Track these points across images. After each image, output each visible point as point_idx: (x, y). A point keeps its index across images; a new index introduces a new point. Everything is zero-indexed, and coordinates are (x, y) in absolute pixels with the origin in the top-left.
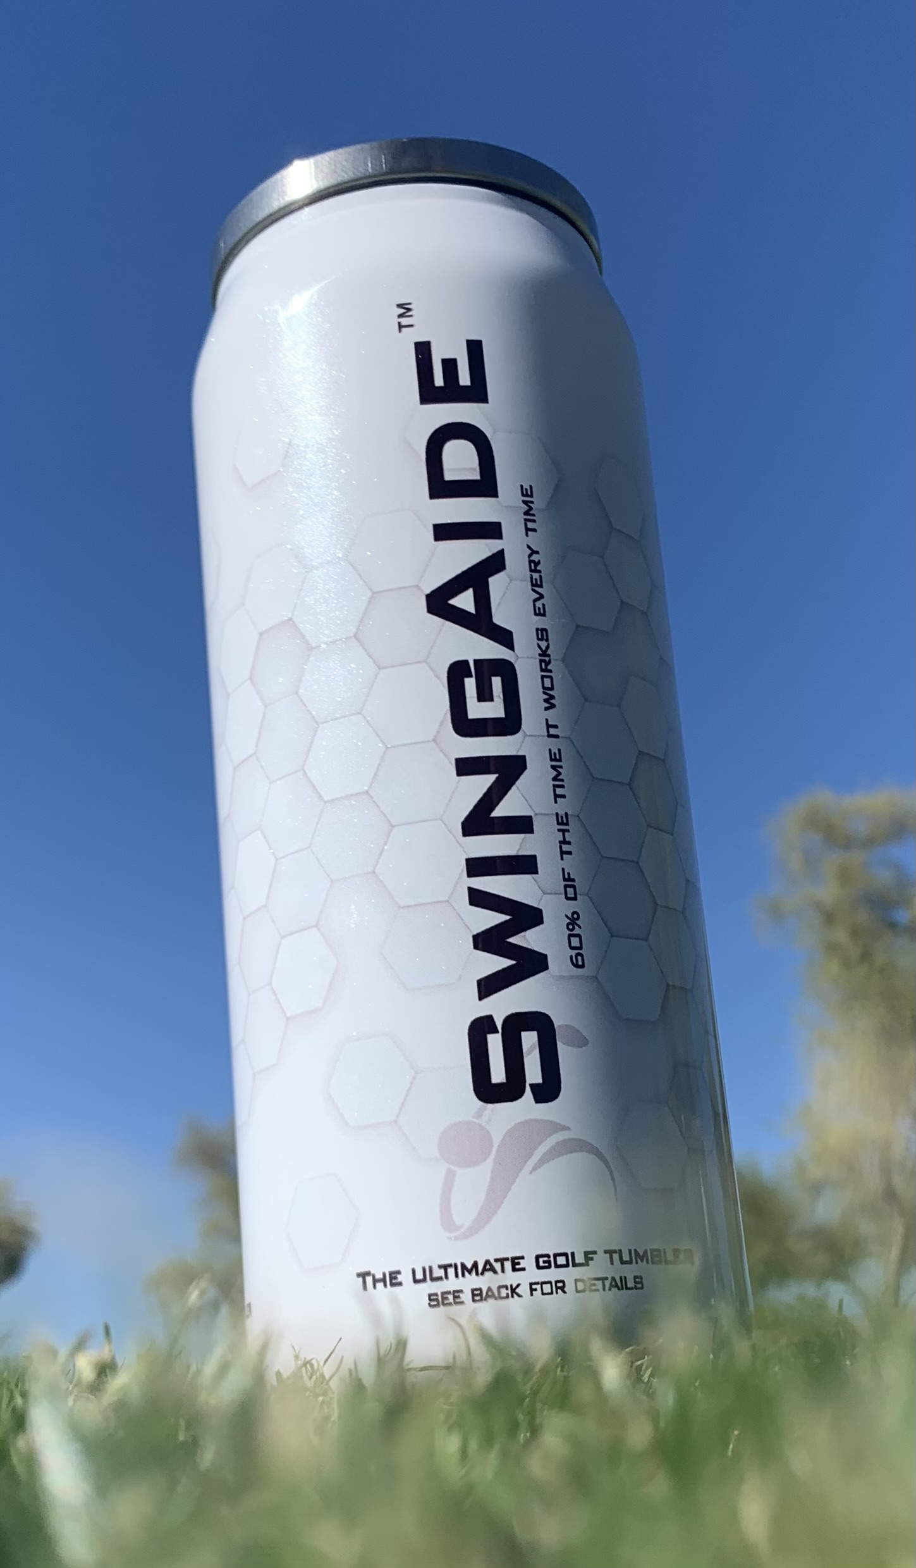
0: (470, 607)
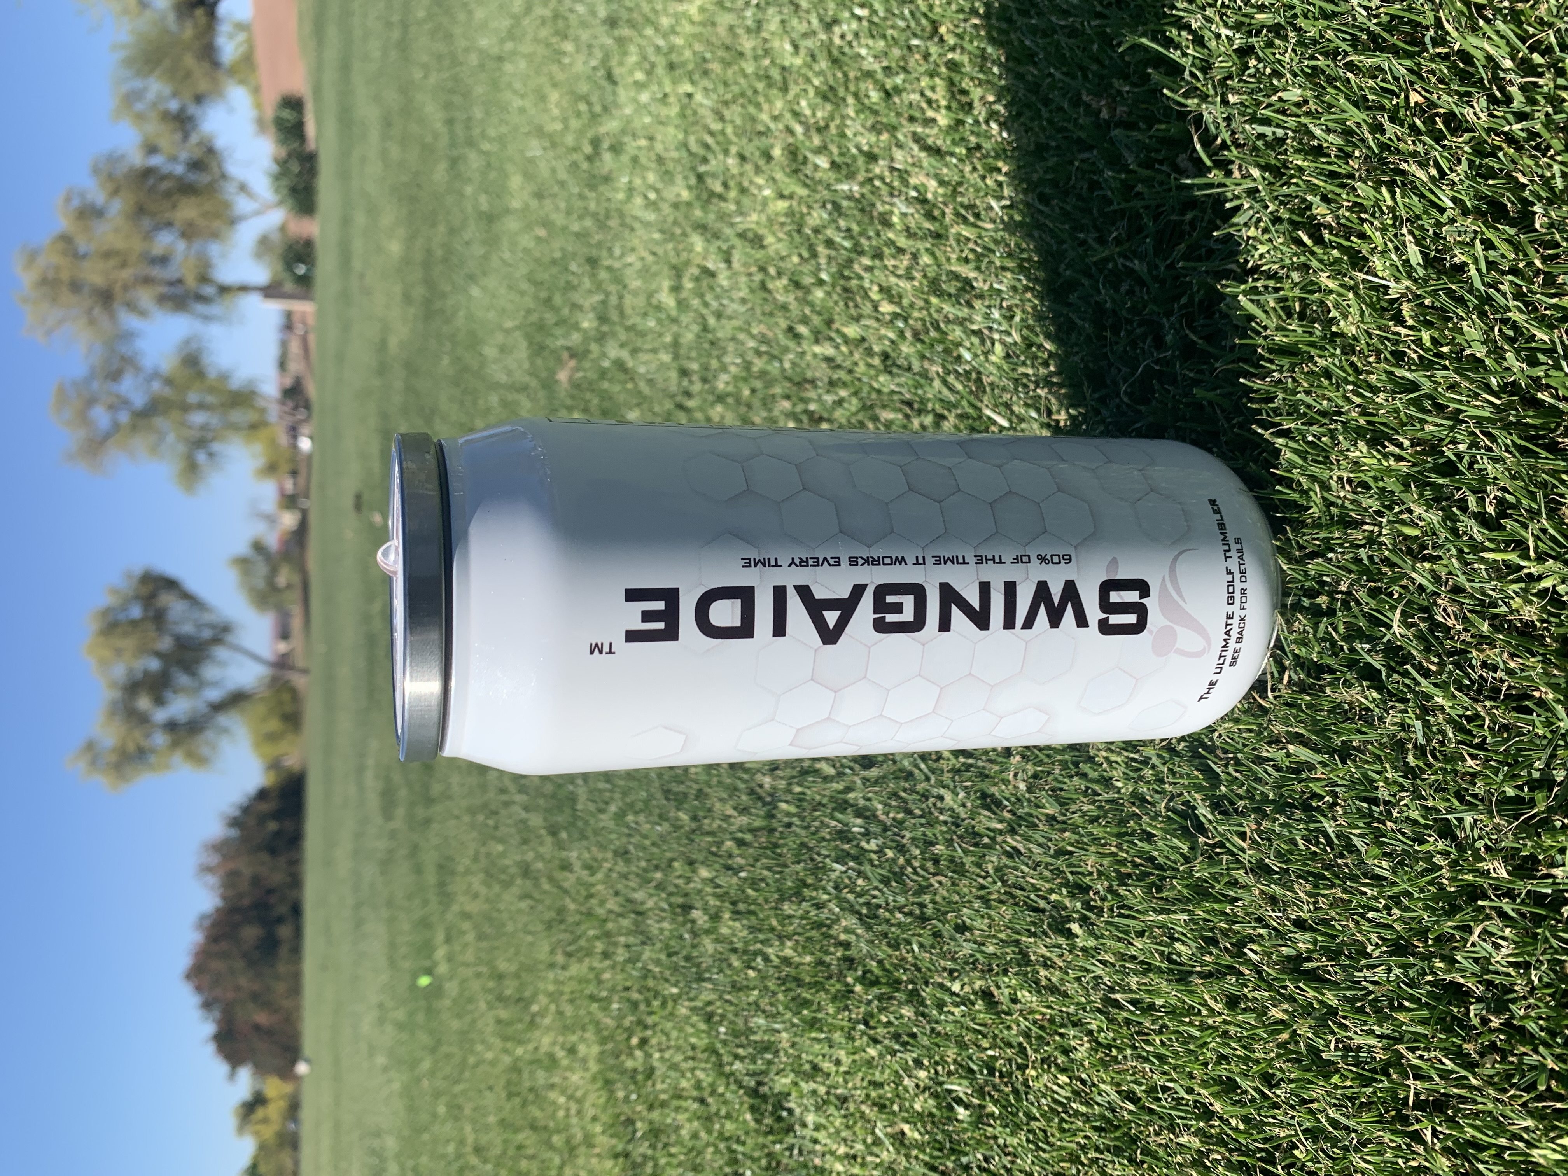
0: (837, 614)
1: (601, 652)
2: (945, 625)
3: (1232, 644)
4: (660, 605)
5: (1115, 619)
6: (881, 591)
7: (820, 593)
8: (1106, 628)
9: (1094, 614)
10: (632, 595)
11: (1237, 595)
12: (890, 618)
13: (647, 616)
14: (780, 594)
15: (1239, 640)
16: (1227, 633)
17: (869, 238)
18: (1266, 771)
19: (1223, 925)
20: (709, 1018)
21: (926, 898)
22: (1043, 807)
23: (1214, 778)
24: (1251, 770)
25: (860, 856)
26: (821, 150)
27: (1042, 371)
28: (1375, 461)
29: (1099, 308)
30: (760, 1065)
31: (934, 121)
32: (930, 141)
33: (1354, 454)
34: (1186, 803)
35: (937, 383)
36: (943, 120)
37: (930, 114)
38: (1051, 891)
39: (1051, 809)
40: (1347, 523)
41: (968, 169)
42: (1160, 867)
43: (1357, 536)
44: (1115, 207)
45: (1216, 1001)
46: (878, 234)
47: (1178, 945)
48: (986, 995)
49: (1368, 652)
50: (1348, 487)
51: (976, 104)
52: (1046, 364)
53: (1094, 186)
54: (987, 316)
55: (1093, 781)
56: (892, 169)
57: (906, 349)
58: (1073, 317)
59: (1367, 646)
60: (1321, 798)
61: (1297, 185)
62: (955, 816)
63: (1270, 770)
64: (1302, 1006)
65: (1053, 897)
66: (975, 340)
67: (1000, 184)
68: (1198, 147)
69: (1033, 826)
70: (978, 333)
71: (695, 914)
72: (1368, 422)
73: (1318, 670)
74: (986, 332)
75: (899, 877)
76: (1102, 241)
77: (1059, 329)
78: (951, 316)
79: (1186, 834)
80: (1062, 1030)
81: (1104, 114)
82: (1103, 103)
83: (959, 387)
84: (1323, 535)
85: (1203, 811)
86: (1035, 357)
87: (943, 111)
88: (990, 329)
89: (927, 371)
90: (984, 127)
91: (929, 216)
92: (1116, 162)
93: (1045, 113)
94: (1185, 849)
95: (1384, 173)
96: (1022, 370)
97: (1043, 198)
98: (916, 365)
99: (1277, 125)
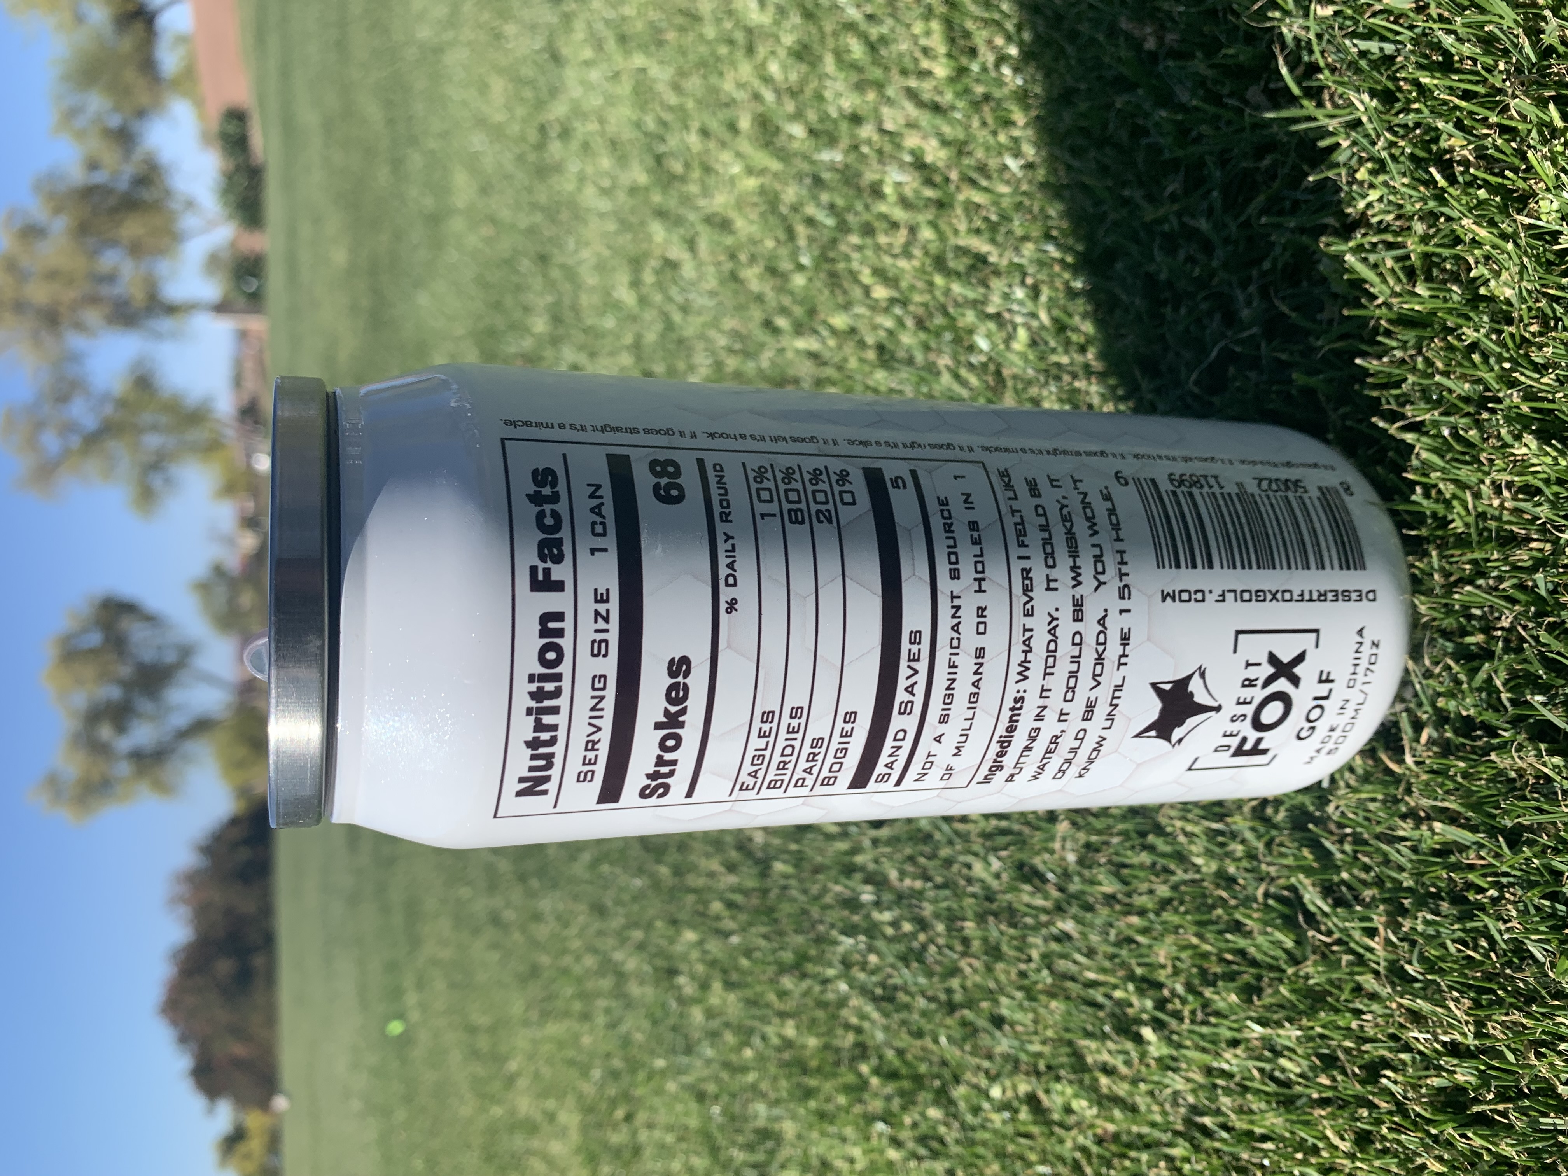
17: (857, 214)
18: (1398, 852)
19: (1348, 1044)
20: (701, 1097)
21: (955, 983)
22: (1100, 884)
23: (1324, 855)
24: (1378, 850)
25: (872, 930)
26: (798, 116)
27: (1079, 358)
28: (1549, 460)
29: (1150, 279)
30: (760, 1157)
31: (928, 73)
32: (926, 96)
33: (1519, 451)
34: (1293, 889)
35: (946, 379)
36: (941, 70)
37: (925, 64)
38: (1115, 987)
39: (1109, 887)
40: (1508, 541)
41: (976, 123)
42: (1254, 963)
43: (1522, 556)
44: (1167, 155)
45: (1342, 1139)
46: (867, 207)
47: (1282, 1062)
48: (1032, 1100)
49: (1544, 704)
50: (1506, 493)
51: (982, 49)
52: (1083, 349)
53: (1138, 132)
54: (1006, 297)
55: (1164, 855)
56: (882, 131)
57: (907, 339)
58: (1118, 291)
59: (1540, 698)
60: (1482, 890)
61: (1418, 111)
62: (986, 887)
63: (1405, 851)
64: (1463, 1154)
65: (1118, 994)
66: (992, 326)
67: (1016, 140)
68: (1284, 71)
69: (1089, 908)
70: (997, 317)
71: (682, 980)
72: (1534, 410)
73: (1467, 726)
74: (1007, 315)
75: (919, 955)
76: (1151, 198)
77: (1098, 306)
78: (960, 299)
79: (1289, 923)
80: (1133, 1154)
81: (1150, 44)
82: (1148, 30)
83: (974, 380)
84: (1476, 555)
85: (1313, 898)
86: (1068, 343)
87: (944, 60)
88: (1010, 311)
89: (934, 364)
90: (993, 74)
91: (929, 182)
92: (1166, 99)
93: (1070, 49)
94: (1289, 944)
95: (1546, 86)
96: (1054, 358)
97: (1075, 151)
98: (919, 357)
99: (1383, 39)
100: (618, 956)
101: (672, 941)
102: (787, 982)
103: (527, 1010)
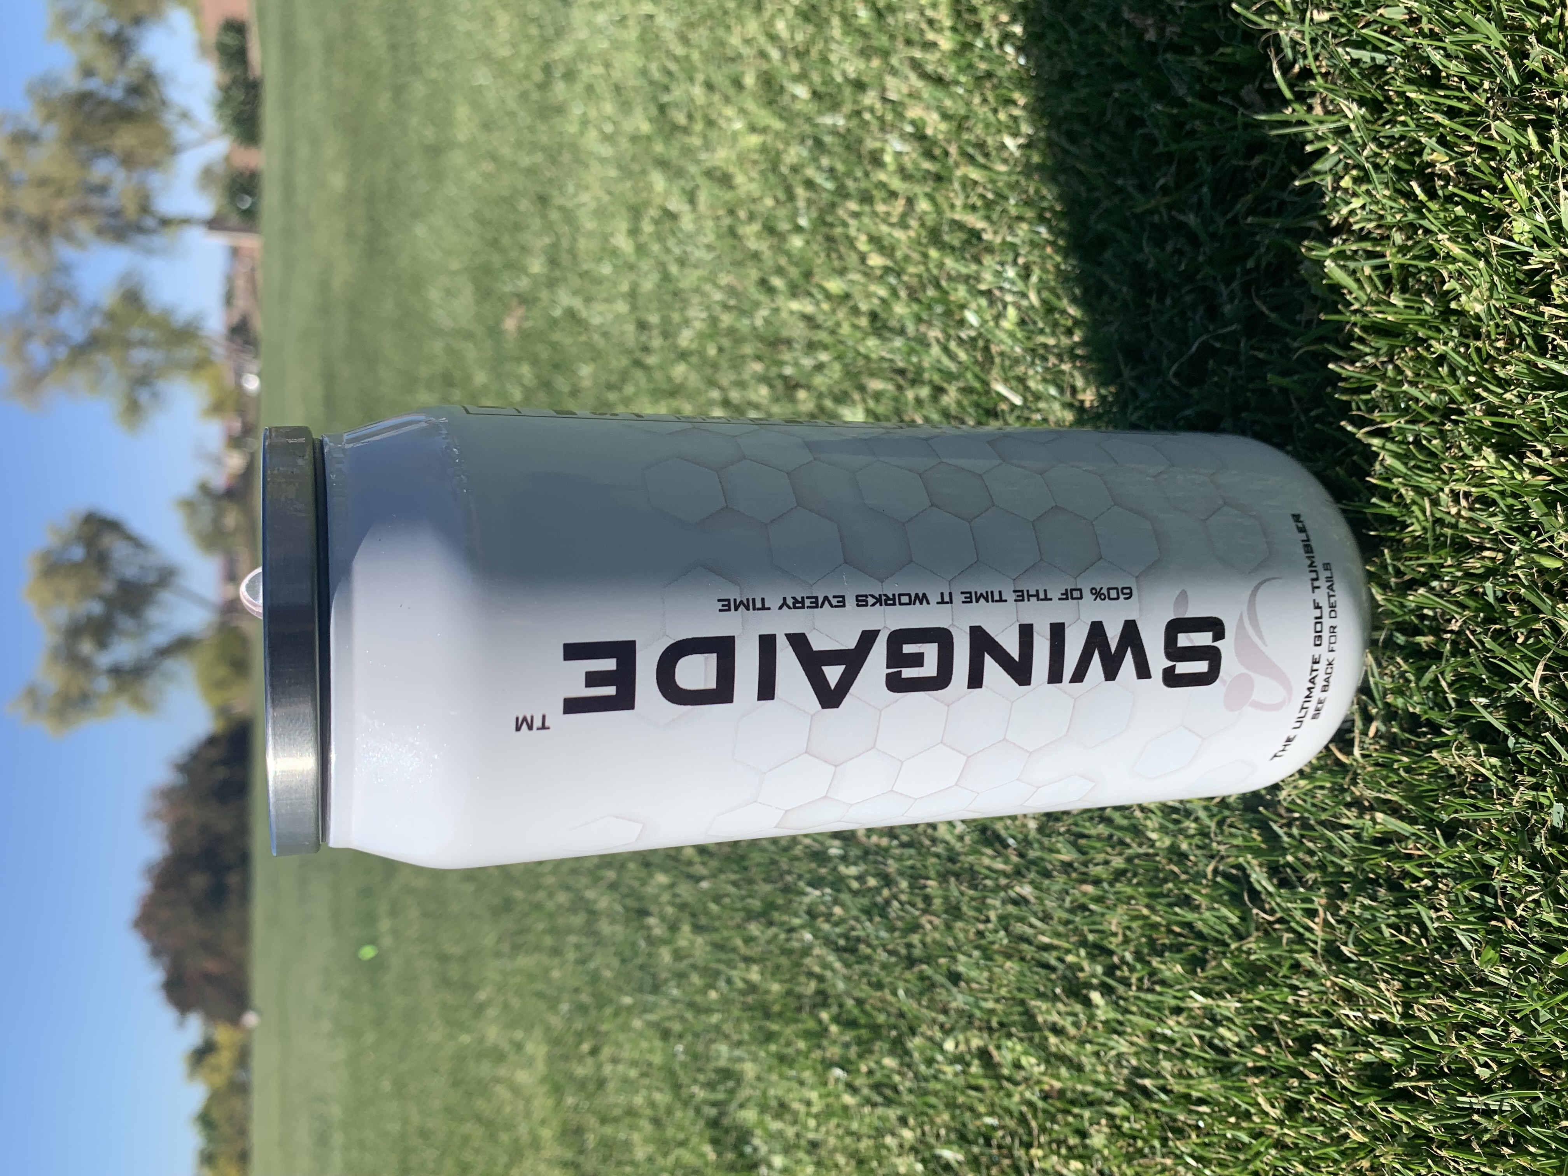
0: (841, 669)
1: (530, 728)
2: (976, 680)
3: (1317, 694)
4: (609, 664)
5: (1183, 668)
6: (898, 638)
7: (818, 644)
8: (1172, 679)
9: (1158, 661)
10: (573, 652)
11: (1326, 634)
12: (908, 673)
13: (593, 679)
14: (767, 644)
15: (1325, 689)
16: (1312, 681)
17: (856, 179)
18: (1341, 838)
19: (1284, 1017)
20: (666, 1035)
21: (915, 938)
22: (1058, 852)
23: (1271, 838)
24: (1323, 837)
25: (838, 884)
26: (802, 77)
27: (1065, 341)
28: (1505, 474)
29: (1138, 269)
30: (720, 1096)
31: (934, 45)
32: (930, 68)
33: (1478, 463)
34: (1239, 867)
35: (935, 350)
36: (946, 43)
37: (931, 36)
38: (1068, 951)
39: (1067, 855)
40: (1462, 547)
41: (977, 100)
42: (1200, 936)
43: (1474, 564)
44: (1161, 148)
45: (1273, 1106)
46: (867, 174)
47: (1222, 1031)
48: (984, 1055)
49: (1486, 707)
50: (1464, 503)
51: (987, 25)
52: (1069, 332)
53: (1135, 122)
54: (998, 274)
55: (1121, 828)
56: (885, 100)
57: (900, 309)
58: (1106, 278)
59: (1484, 701)
60: (1417, 880)
61: (1404, 124)
62: (950, 849)
63: (1348, 838)
64: (1384, 1127)
65: (1070, 958)
66: (984, 302)
67: (1015, 119)
68: (1277, 75)
69: (1047, 874)
70: (988, 293)
71: (652, 921)
72: (1494, 424)
73: (1413, 722)
74: (997, 293)
75: (882, 910)
76: (1143, 188)
77: (1086, 291)
78: (953, 273)
79: (1235, 900)
80: (1076, 1110)
81: (1151, 36)
82: (1150, 21)
83: (963, 356)
84: (1430, 560)
85: (1259, 877)
86: (1056, 324)
87: (948, 33)
88: (1001, 289)
89: (925, 335)
90: (997, 51)
91: (929, 155)
92: (1162, 93)
93: (1073, 34)
94: (1235, 920)
95: (1526, 109)
96: (1041, 339)
97: (1072, 137)
98: (911, 328)
99: (1376, 49)
100: (590, 894)
101: (644, 883)
102: (754, 928)
103: (499, 940)
